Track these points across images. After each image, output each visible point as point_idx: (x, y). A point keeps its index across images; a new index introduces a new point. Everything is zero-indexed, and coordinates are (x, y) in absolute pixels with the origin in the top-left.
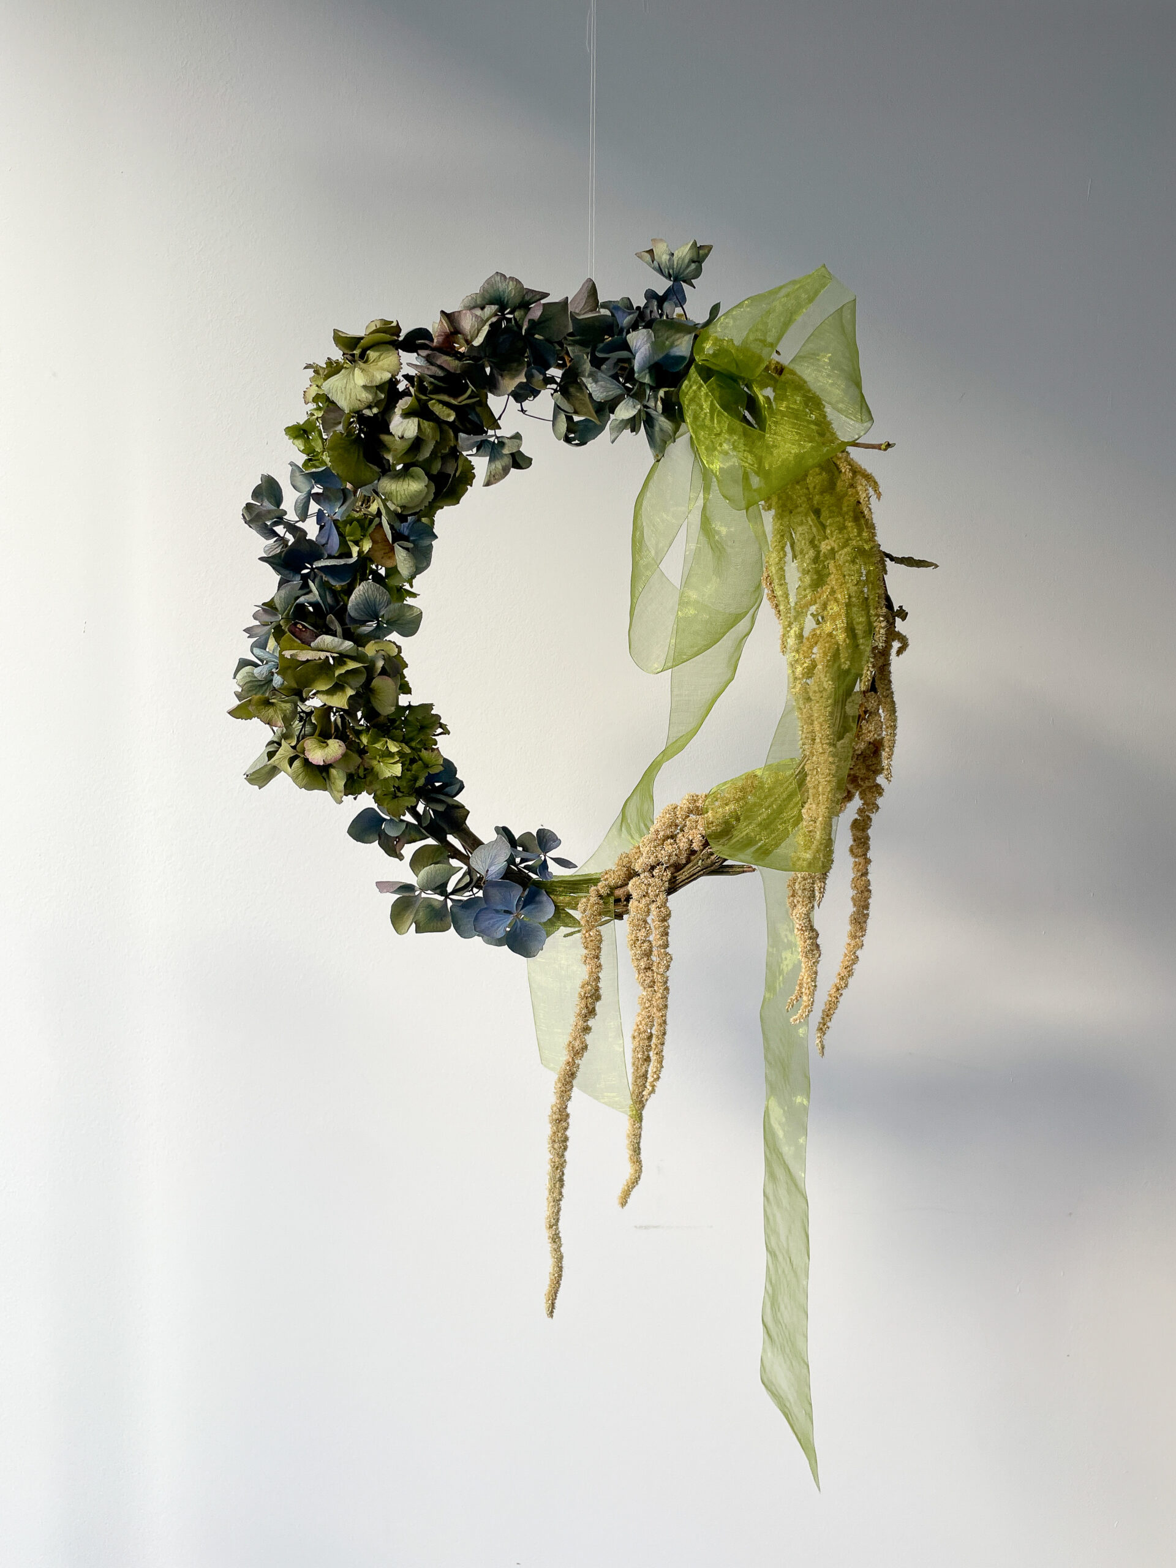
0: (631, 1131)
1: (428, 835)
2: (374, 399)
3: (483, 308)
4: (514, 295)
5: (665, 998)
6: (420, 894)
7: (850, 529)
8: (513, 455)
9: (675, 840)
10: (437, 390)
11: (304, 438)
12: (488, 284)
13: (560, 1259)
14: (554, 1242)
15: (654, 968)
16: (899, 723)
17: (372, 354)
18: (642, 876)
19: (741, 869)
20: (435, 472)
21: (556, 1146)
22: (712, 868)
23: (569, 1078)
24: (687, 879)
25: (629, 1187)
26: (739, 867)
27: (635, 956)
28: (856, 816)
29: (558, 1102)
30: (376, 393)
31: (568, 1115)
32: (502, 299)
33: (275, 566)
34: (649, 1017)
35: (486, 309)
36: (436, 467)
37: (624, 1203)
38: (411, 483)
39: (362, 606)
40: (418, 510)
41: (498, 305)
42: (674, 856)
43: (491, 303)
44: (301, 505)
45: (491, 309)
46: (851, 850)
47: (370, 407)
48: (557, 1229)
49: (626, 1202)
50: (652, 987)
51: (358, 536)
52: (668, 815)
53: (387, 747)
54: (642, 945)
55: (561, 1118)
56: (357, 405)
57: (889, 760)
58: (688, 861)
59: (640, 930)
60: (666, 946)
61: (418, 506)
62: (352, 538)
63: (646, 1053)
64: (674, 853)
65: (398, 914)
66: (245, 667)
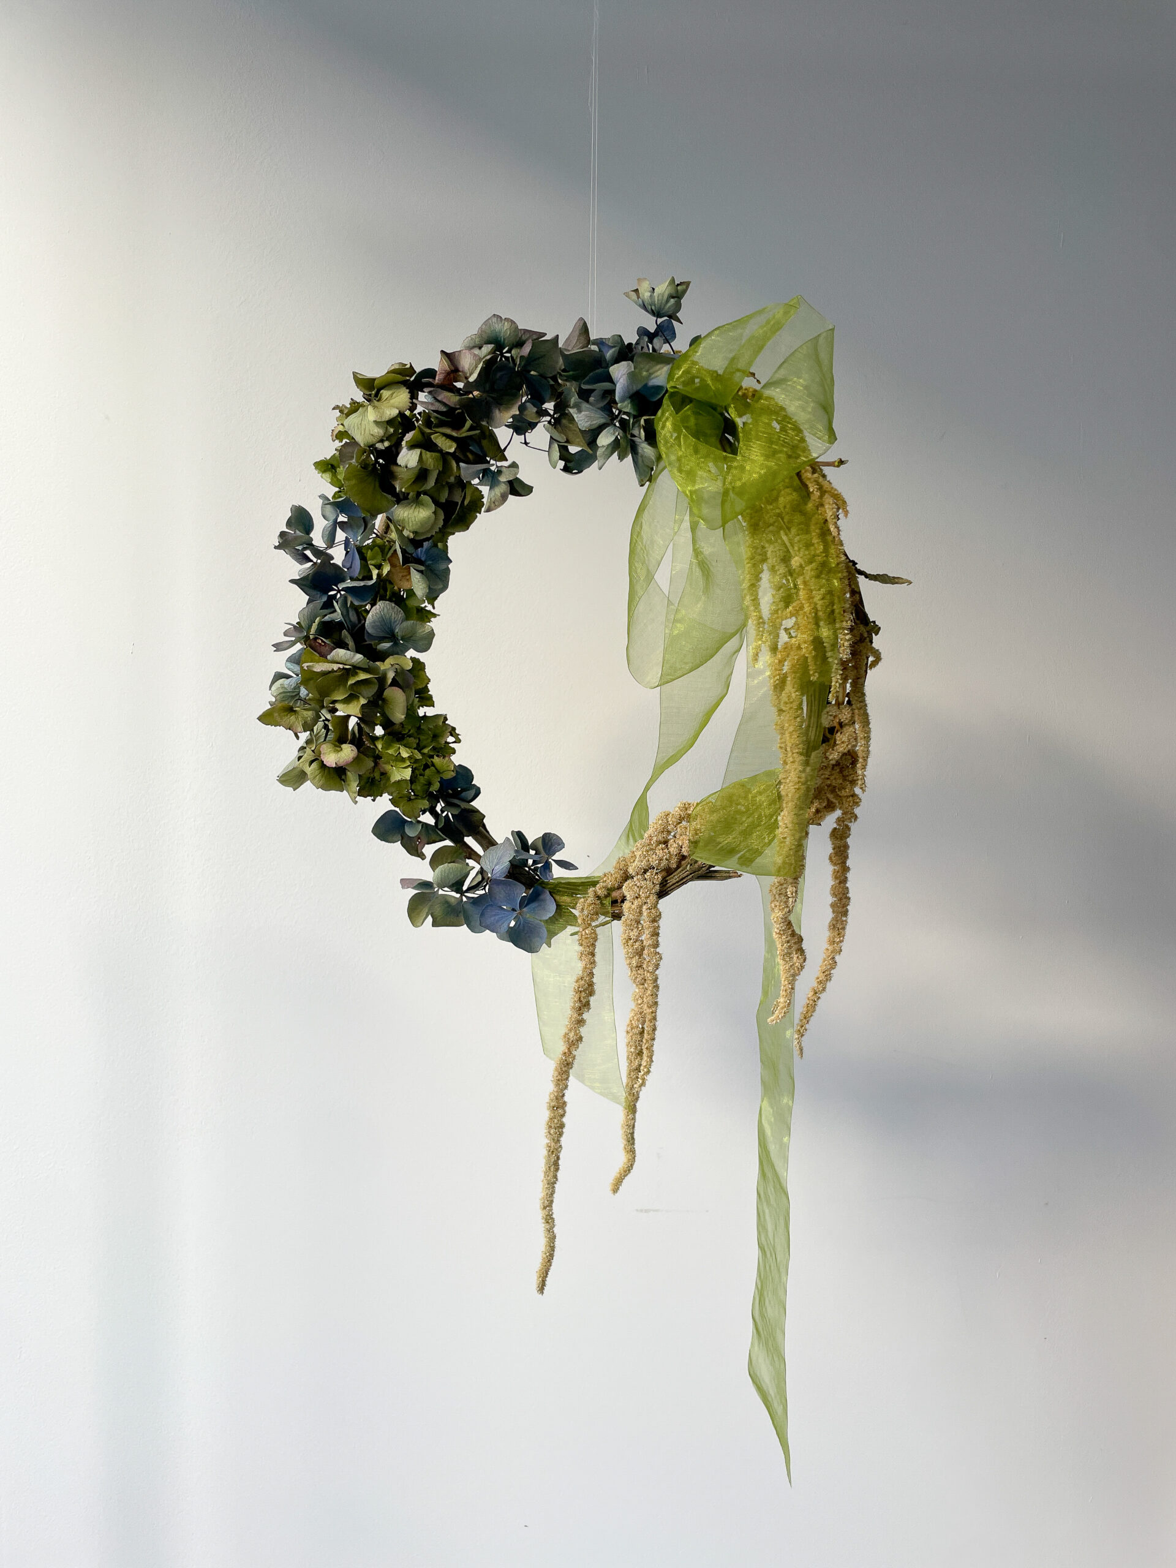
0: (625, 1122)
1: (445, 837)
2: (385, 433)
3: (480, 348)
4: (509, 335)
5: (655, 995)
6: (438, 890)
7: (816, 545)
8: (510, 483)
9: (667, 846)
10: (441, 424)
11: (332, 472)
12: (486, 325)
13: (552, 1239)
14: (548, 1222)
15: (644, 966)
16: (872, 735)
17: (385, 393)
18: (635, 879)
19: (728, 875)
20: (443, 500)
21: (552, 1131)
22: (700, 872)
23: (566, 1067)
24: (678, 882)
25: (621, 1174)
26: (726, 872)
27: (627, 954)
28: (835, 825)
29: (555, 1090)
30: (387, 428)
31: (565, 1103)
32: (499, 339)
33: (303, 587)
34: (641, 1013)
35: (483, 349)
36: (444, 497)
37: (615, 1190)
38: (421, 510)
39: (379, 624)
40: (429, 536)
41: (494, 344)
42: (664, 860)
43: (488, 342)
44: (328, 533)
45: (487, 348)
46: (830, 858)
47: (382, 441)
48: (551, 1210)
49: (618, 1188)
50: (643, 984)
51: (378, 561)
52: (660, 822)
53: (399, 753)
54: (634, 944)
55: (559, 1106)
56: (372, 440)
57: (863, 770)
58: (678, 867)
59: (632, 930)
60: (656, 945)
61: (428, 531)
62: (373, 562)
63: (639, 1048)
64: (665, 858)
65: (415, 909)
66: (278, 680)
